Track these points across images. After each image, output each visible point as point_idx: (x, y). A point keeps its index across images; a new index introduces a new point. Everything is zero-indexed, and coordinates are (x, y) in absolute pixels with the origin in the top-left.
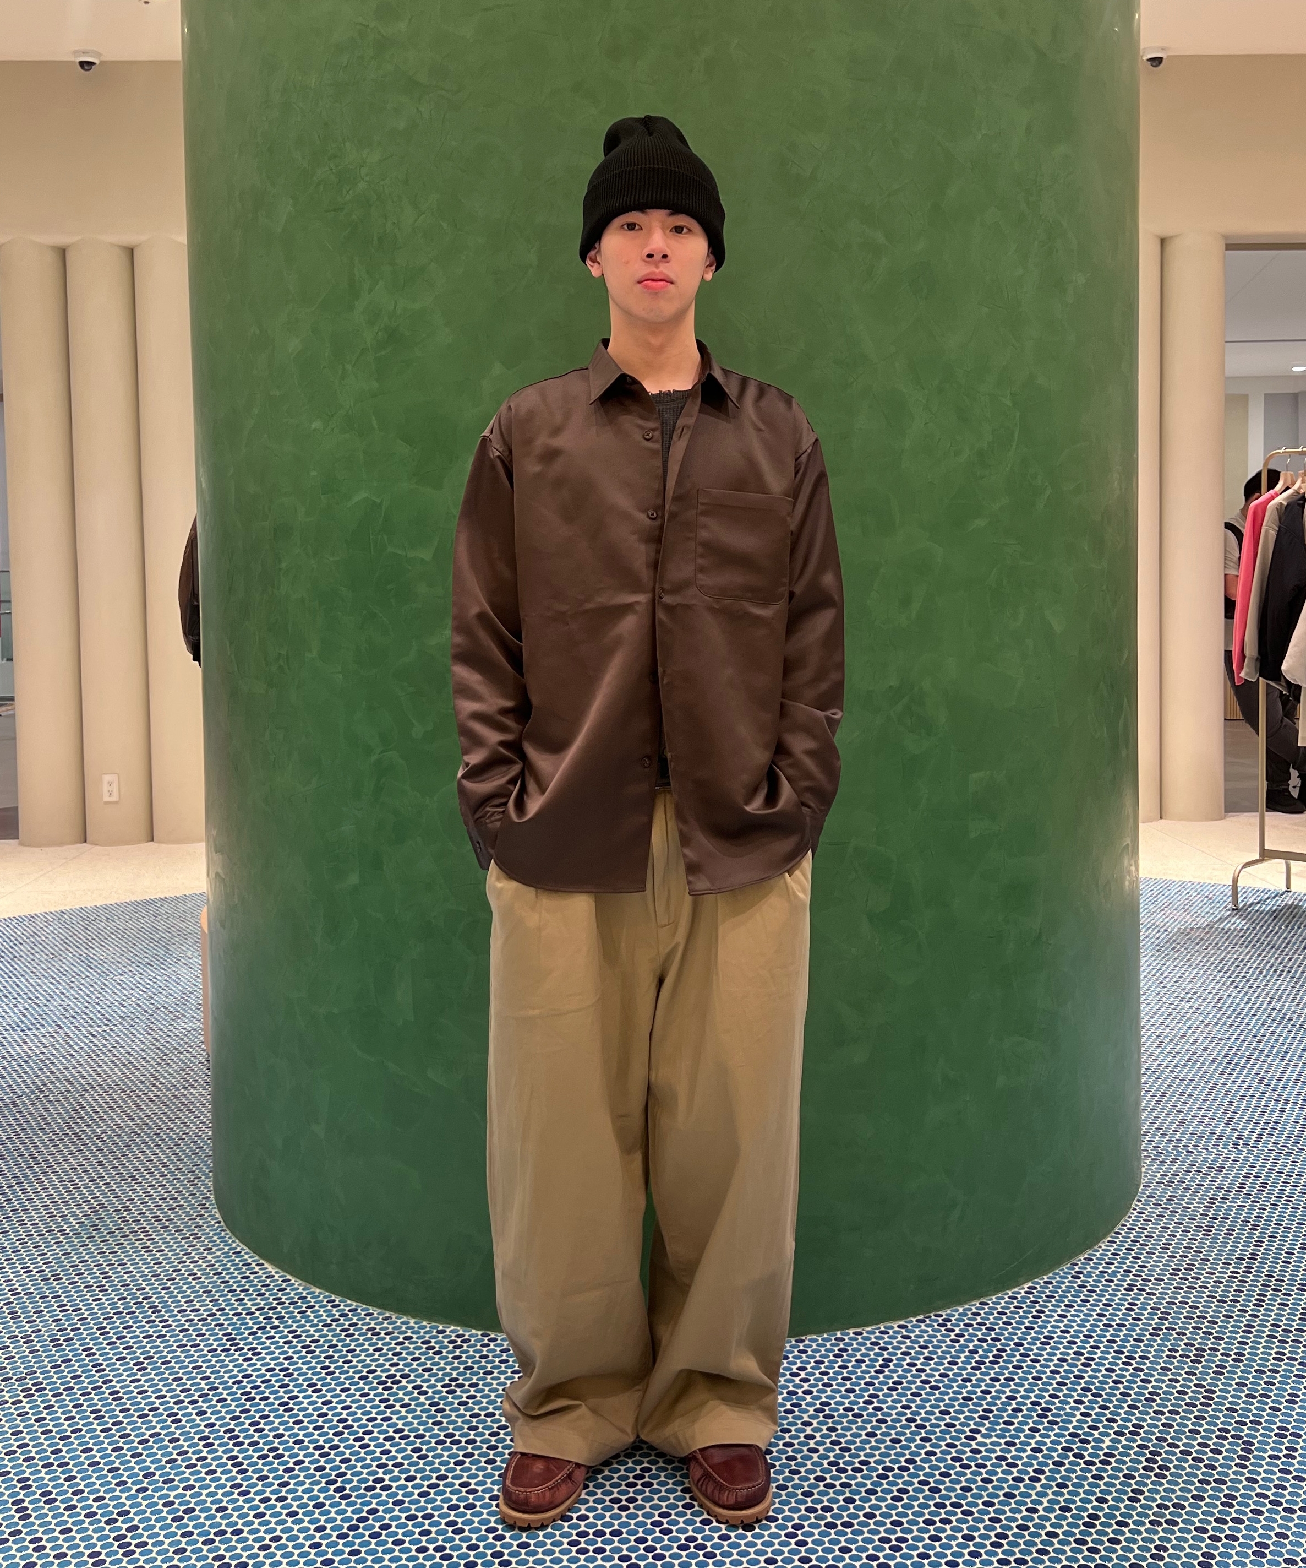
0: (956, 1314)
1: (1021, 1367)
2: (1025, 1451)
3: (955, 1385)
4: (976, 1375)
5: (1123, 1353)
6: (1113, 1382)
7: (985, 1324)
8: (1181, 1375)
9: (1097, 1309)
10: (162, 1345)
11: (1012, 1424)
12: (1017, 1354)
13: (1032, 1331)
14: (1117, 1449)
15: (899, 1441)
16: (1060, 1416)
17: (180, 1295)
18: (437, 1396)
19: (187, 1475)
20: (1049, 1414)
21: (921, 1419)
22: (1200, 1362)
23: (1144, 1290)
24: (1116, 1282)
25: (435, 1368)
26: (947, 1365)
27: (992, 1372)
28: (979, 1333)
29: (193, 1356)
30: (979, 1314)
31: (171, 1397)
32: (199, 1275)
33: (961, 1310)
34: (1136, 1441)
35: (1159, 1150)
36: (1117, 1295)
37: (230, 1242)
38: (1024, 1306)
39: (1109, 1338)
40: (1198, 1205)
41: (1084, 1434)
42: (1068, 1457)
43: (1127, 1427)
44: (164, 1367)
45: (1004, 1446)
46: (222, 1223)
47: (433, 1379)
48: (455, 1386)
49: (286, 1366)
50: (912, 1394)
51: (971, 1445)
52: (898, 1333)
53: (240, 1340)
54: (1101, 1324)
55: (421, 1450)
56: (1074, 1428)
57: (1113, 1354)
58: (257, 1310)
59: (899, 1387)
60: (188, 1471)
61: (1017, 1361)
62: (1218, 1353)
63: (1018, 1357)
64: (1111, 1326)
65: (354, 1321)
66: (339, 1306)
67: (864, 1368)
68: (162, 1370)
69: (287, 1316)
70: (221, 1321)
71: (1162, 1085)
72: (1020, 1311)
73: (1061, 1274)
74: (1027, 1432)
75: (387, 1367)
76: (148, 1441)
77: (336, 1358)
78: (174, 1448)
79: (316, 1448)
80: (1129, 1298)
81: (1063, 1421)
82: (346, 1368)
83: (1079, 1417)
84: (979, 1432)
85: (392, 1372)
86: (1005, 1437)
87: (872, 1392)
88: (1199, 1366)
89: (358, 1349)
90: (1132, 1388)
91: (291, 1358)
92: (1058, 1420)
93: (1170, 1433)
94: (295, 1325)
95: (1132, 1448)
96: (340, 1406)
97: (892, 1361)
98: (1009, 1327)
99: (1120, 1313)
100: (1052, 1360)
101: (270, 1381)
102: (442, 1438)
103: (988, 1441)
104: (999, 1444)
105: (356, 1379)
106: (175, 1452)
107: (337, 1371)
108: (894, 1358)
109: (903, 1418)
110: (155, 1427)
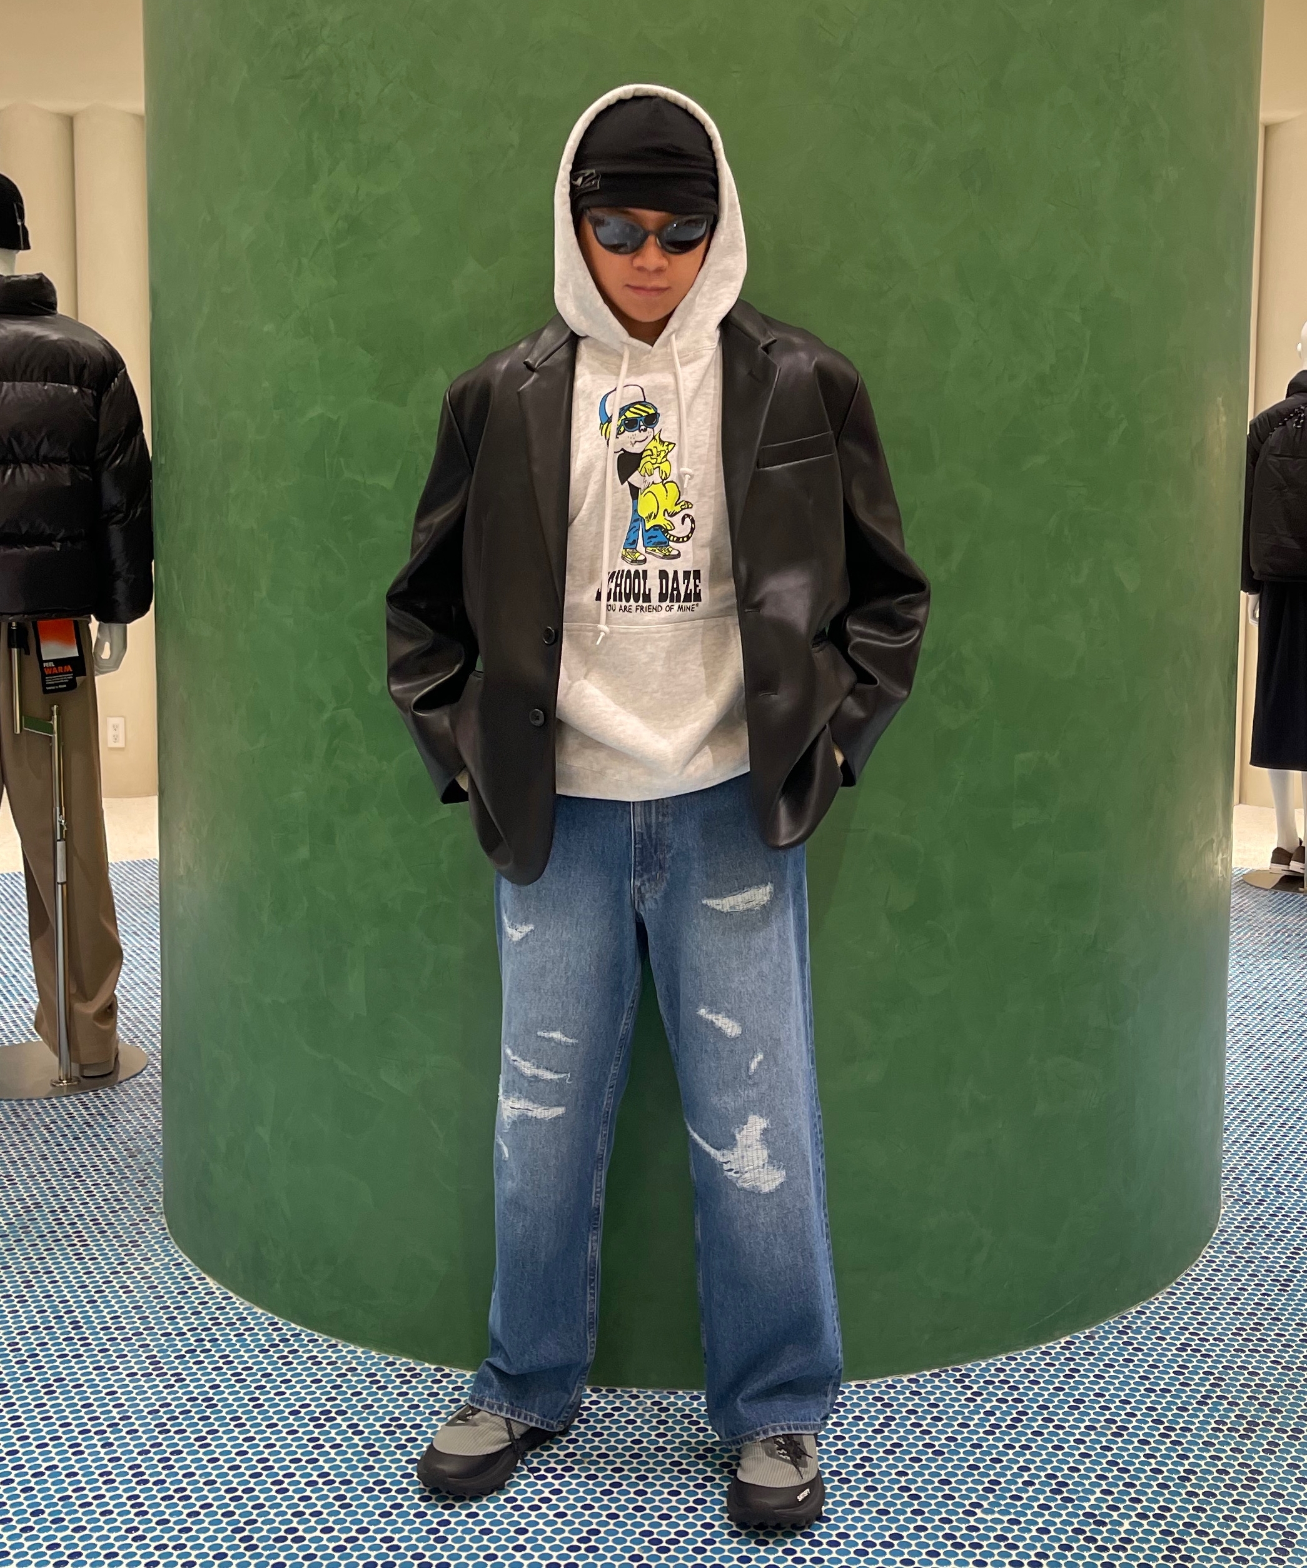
0: (977, 1369)
1: (1042, 1434)
2: (1030, 1531)
3: (962, 1451)
4: (988, 1440)
5: (1163, 1423)
6: (1147, 1456)
7: (1008, 1382)
8: (1225, 1451)
9: (1141, 1370)
10: (77, 1366)
11: (1021, 1498)
12: (1040, 1418)
13: (1061, 1393)
14: (1136, 1533)
15: (887, 1512)
16: (1078, 1492)
17: (106, 1310)
18: (373, 1437)
19: (79, 1515)
20: (1064, 1490)
21: (918, 1489)
22: (1250, 1438)
23: (1200, 1351)
24: (1169, 1341)
25: (376, 1405)
26: (956, 1428)
27: (1007, 1438)
28: (1000, 1393)
29: (109, 1379)
30: (1004, 1370)
31: (77, 1426)
32: (131, 1288)
33: (984, 1365)
34: (1160, 1525)
35: (1245, 1189)
36: (1166, 1356)
37: (172, 1251)
38: (1057, 1363)
39: (1149, 1405)
40: (1278, 1255)
41: (1103, 1515)
42: (1078, 1540)
43: (1153, 1509)
44: (74, 1391)
45: (1006, 1524)
46: (167, 1231)
47: (372, 1417)
48: (396, 1426)
49: (210, 1395)
50: (911, 1459)
51: (969, 1521)
52: (907, 1387)
53: (165, 1363)
54: (1142, 1388)
55: (344, 1497)
56: (1091, 1507)
57: (1151, 1424)
58: (189, 1330)
59: (897, 1450)
60: (81, 1510)
61: (1038, 1426)
62: (1273, 1429)
63: (1040, 1422)
64: (1155, 1391)
65: (295, 1347)
66: (281, 1329)
67: (861, 1427)
68: (72, 1394)
69: (221, 1338)
70: (147, 1342)
71: (1261, 1114)
72: (1052, 1369)
73: (1107, 1328)
74: (1036, 1509)
75: (323, 1401)
76: (42, 1474)
77: (267, 1389)
78: (70, 1484)
79: (227, 1491)
80: (1179, 1359)
81: (1078, 1499)
82: (276, 1401)
83: (1098, 1495)
84: (980, 1506)
85: (328, 1408)
86: (1009, 1513)
87: (865, 1454)
88: (1248, 1442)
89: (294, 1380)
90: (1166, 1465)
91: (218, 1386)
92: (1074, 1497)
93: (1200, 1518)
94: (228, 1349)
95: (1154, 1533)
96: (263, 1444)
97: (894, 1419)
98: (1036, 1387)
99: (1166, 1377)
100: (1079, 1428)
101: (190, 1411)
102: (371, 1485)
103: (989, 1517)
104: (1002, 1522)
105: (286, 1414)
106: (71, 1488)
107: (267, 1404)
108: (897, 1417)
109: (896, 1487)
110: (53, 1459)
